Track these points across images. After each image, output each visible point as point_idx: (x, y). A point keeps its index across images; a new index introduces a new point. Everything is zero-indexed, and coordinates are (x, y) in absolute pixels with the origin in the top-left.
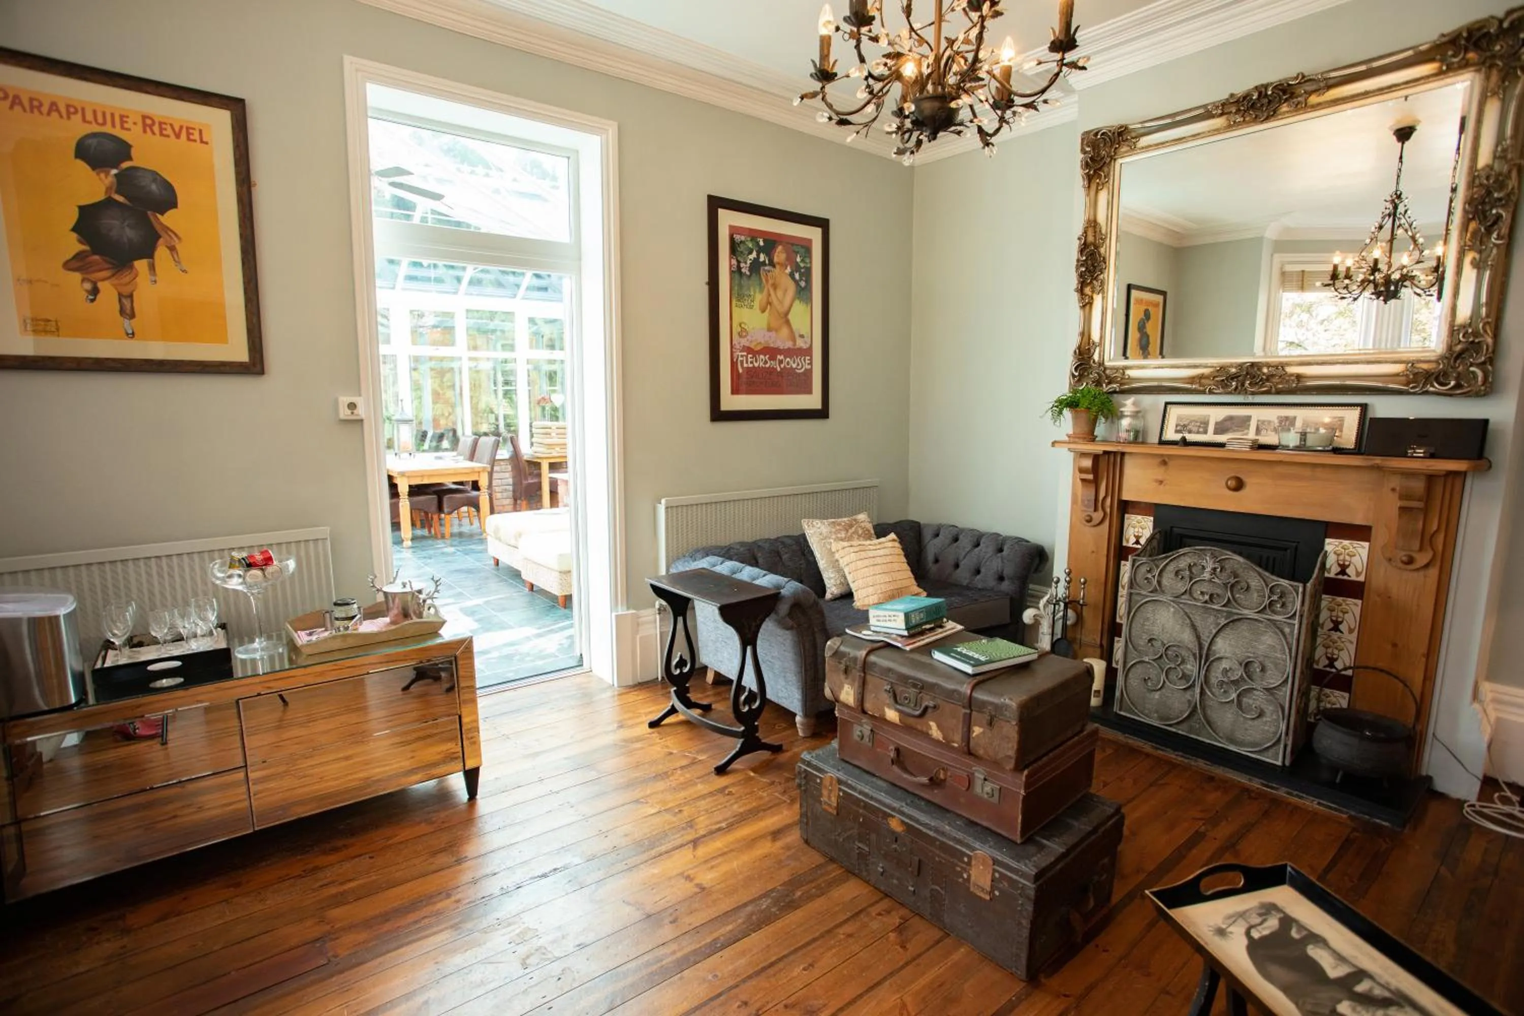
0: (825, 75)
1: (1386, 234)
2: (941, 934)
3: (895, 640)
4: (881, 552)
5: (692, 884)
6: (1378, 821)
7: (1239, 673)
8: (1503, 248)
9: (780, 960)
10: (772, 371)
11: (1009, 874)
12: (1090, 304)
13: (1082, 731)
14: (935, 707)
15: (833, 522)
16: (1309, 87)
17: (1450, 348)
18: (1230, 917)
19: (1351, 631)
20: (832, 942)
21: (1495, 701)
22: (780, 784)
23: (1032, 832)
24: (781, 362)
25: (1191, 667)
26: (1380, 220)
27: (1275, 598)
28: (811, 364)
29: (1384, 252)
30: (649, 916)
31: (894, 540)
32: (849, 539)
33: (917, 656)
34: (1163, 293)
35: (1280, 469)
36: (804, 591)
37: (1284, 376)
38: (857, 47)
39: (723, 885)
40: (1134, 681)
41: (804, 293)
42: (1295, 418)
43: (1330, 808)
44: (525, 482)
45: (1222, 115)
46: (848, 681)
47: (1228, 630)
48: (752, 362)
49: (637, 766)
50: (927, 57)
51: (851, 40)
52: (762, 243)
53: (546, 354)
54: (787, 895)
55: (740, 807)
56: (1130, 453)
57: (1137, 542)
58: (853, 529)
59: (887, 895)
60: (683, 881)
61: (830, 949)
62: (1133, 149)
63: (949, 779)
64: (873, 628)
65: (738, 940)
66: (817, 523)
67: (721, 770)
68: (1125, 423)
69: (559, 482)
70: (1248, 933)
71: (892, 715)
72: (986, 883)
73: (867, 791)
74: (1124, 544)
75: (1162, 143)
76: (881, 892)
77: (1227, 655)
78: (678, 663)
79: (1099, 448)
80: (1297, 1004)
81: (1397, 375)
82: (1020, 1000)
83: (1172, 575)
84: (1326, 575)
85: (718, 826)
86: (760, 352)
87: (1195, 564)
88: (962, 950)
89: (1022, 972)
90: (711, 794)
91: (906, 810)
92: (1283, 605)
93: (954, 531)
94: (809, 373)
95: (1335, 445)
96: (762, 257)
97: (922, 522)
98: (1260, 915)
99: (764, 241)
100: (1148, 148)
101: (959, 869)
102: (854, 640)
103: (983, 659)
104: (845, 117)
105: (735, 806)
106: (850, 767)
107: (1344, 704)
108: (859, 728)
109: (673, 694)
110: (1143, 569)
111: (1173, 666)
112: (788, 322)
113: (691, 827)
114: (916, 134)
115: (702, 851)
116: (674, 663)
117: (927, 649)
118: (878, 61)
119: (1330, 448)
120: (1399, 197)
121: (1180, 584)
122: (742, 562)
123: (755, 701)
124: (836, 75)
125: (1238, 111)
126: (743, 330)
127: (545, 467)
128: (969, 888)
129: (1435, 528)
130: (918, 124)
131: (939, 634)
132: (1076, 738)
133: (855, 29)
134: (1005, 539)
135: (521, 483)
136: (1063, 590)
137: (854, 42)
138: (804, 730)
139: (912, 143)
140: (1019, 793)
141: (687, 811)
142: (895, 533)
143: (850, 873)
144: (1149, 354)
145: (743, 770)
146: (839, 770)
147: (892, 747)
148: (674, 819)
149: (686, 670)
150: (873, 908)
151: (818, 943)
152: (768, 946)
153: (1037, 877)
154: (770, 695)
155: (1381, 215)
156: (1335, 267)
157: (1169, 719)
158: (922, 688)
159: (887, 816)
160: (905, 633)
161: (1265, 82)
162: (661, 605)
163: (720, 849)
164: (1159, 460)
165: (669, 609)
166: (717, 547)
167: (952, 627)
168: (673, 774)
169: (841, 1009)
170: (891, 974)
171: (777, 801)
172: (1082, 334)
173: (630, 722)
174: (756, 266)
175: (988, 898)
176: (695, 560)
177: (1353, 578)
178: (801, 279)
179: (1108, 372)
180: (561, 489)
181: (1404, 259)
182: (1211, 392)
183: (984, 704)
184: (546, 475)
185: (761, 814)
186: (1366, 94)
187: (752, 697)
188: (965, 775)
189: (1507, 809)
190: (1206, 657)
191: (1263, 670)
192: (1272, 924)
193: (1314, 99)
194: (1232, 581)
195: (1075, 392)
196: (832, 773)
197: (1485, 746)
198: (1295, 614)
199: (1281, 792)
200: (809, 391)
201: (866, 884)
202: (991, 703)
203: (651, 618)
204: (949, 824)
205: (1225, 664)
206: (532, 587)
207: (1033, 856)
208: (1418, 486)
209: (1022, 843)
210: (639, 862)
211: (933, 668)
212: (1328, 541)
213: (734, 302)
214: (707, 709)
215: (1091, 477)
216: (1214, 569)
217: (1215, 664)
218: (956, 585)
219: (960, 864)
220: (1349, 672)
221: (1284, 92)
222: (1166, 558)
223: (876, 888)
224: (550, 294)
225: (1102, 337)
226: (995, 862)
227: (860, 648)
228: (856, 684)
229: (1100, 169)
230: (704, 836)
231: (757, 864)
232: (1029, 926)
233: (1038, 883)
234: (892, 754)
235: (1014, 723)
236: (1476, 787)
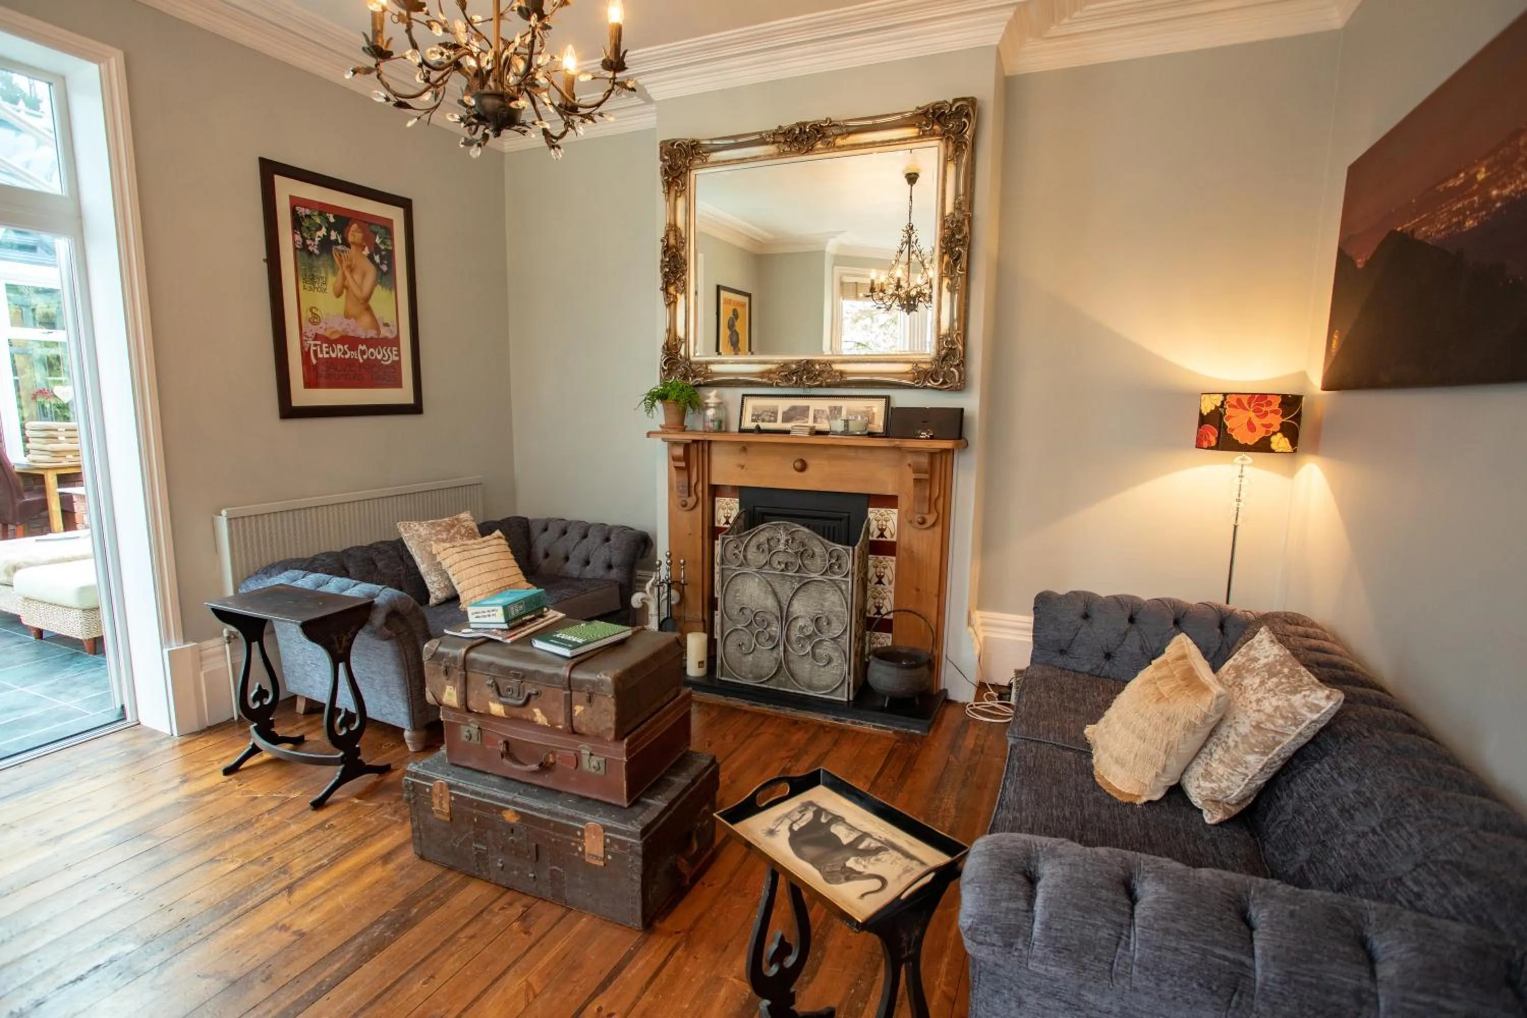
0: (381, 53)
1: (904, 257)
2: (564, 910)
3: (496, 634)
4: (486, 550)
5: (288, 933)
6: (912, 731)
7: (811, 628)
8: (964, 277)
9: (397, 982)
10: (353, 362)
11: (619, 837)
12: (675, 302)
13: (677, 696)
14: (537, 694)
15: (432, 524)
16: (836, 131)
17: (938, 352)
18: (777, 820)
19: (890, 583)
20: (454, 948)
21: (983, 624)
22: (389, 804)
23: (637, 796)
24: (363, 353)
25: (775, 629)
26: (900, 245)
27: (833, 561)
28: (399, 355)
29: (903, 271)
30: (233, 983)
31: (499, 537)
32: (452, 539)
33: (518, 648)
34: (749, 295)
35: (832, 452)
36: (400, 598)
37: (831, 372)
38: (409, 31)
39: (326, 925)
40: (731, 648)
41: (386, 277)
42: (841, 407)
43: (882, 728)
44: (19, 502)
45: (774, 143)
46: (449, 682)
47: (801, 593)
48: (328, 353)
49: (211, 821)
50: (486, 53)
51: (400, 23)
52: (332, 220)
53: (40, 334)
54: (403, 916)
55: (342, 839)
56: (716, 442)
57: (727, 523)
58: (456, 529)
59: (509, 889)
60: (276, 932)
61: (452, 955)
62: (705, 164)
63: (558, 761)
64: (472, 626)
65: (348, 976)
66: (415, 525)
67: (318, 805)
68: (710, 413)
69: (75, 499)
70: (791, 829)
71: (497, 709)
72: (599, 850)
73: (478, 789)
74: (717, 525)
75: (729, 161)
76: (503, 887)
77: (801, 614)
78: (256, 695)
79: (688, 437)
80: (820, 870)
81: (907, 373)
82: (637, 948)
83: (755, 550)
84: (871, 538)
85: (317, 864)
86: (337, 341)
87: (772, 538)
88: (584, 920)
89: (638, 924)
90: (309, 832)
91: (520, 799)
92: (840, 567)
93: (563, 523)
94: (397, 365)
95: (869, 430)
96: (334, 235)
97: (530, 517)
98: (800, 812)
99: (334, 217)
100: (717, 163)
101: (573, 844)
102: (454, 639)
103: (580, 641)
104: (403, 100)
105: (338, 839)
106: (461, 770)
107: (890, 644)
108: (467, 728)
109: (254, 733)
110: (732, 546)
111: (761, 630)
112: (368, 309)
113: (285, 872)
114: (482, 128)
115: (299, 895)
116: (251, 695)
117: (527, 640)
118: (434, 49)
119: (866, 433)
120: (912, 228)
121: (762, 557)
122: (328, 574)
123: (354, 722)
124: (391, 53)
125: (786, 141)
126: (315, 316)
127: (51, 480)
128: (584, 860)
129: (937, 495)
130: (481, 118)
131: (540, 624)
132: (671, 703)
133: (404, 12)
134: (612, 529)
135: (14, 503)
136: (665, 571)
137: (404, 26)
138: (414, 745)
139: (479, 136)
140: (622, 761)
141: (278, 858)
142: (501, 531)
143: (471, 876)
144: (739, 350)
145: (346, 798)
146: (448, 775)
147: (501, 741)
148: (261, 869)
149: (267, 702)
150: (496, 904)
151: (440, 952)
152: (384, 972)
153: (644, 833)
154: (371, 713)
155: (900, 243)
156: (873, 282)
157: (762, 677)
158: (524, 677)
159: (501, 809)
160: (505, 626)
161: (804, 120)
162: (230, 633)
163: (322, 888)
164: (740, 447)
165: (240, 635)
166: (297, 560)
167: (552, 615)
168: (257, 820)
169: (465, 1010)
170: (515, 962)
171: (387, 823)
172: (669, 331)
173: (198, 774)
174: (326, 245)
175: (602, 864)
176: (271, 576)
177: (889, 539)
178: (382, 263)
179: (693, 366)
180: (78, 507)
181: (918, 280)
182: (778, 386)
183: (582, 683)
184: (54, 491)
185: (368, 841)
186: (873, 144)
187: (349, 718)
188: (572, 754)
189: (991, 703)
190: (786, 618)
191: (829, 623)
192: (809, 816)
193: (839, 142)
194: (801, 550)
195: (664, 384)
196: (442, 779)
197: (977, 658)
198: (848, 573)
199: (848, 723)
200: (398, 384)
201: (486, 884)
202: (589, 681)
203: (219, 649)
204: (561, 805)
205: (801, 623)
206: (40, 633)
207: (640, 815)
208: (924, 461)
209: (630, 807)
210: (218, 927)
211: (533, 657)
212: (870, 509)
213: (301, 284)
214: (298, 742)
215: (683, 464)
216: (787, 541)
217: (793, 623)
218: (566, 578)
219: (575, 839)
220: (891, 616)
221: (818, 132)
222: (750, 533)
223: (498, 885)
224: (40, 254)
225: (687, 334)
226: (606, 829)
227: (458, 647)
228: (458, 684)
229: (677, 177)
230: (301, 878)
231: (367, 892)
232: (640, 880)
233: (645, 838)
234: (502, 748)
235: (610, 696)
236: (973, 691)
